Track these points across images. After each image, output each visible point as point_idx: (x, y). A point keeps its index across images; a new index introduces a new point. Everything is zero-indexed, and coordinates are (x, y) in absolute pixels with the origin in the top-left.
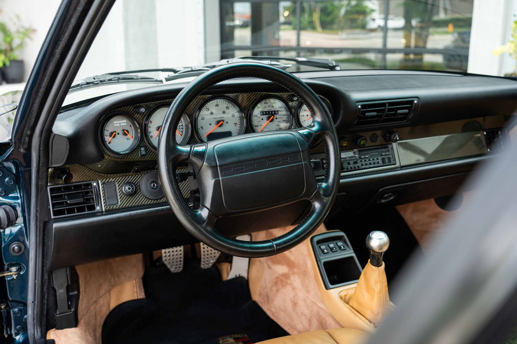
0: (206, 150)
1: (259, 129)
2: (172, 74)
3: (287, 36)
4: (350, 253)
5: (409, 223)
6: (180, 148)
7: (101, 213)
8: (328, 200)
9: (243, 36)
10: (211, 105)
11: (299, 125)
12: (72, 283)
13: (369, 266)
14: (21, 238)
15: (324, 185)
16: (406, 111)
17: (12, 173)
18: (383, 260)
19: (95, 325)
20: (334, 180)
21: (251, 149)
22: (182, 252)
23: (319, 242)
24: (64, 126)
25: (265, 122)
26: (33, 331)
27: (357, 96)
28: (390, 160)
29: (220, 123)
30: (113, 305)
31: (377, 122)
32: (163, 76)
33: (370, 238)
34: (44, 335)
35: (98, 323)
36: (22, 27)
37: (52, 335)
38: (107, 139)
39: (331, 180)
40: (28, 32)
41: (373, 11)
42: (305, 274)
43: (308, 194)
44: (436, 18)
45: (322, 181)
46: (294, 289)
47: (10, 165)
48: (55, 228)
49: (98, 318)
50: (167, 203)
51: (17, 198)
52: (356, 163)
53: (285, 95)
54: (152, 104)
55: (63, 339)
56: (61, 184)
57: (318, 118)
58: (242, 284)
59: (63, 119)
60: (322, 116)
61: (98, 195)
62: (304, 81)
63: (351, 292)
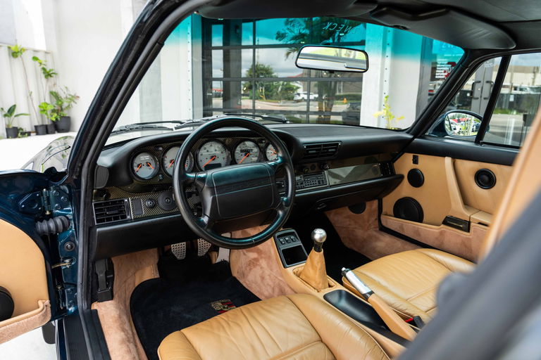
0: (207, 175)
1: (239, 162)
2: (179, 125)
3: (246, 103)
4: (299, 243)
5: (333, 222)
6: (188, 175)
7: (131, 221)
8: (288, 209)
9: (218, 102)
10: (207, 146)
11: (266, 159)
12: (109, 268)
13: (313, 252)
14: (72, 239)
15: (285, 199)
16: (334, 150)
17: (66, 193)
18: (323, 247)
19: (125, 298)
20: (291, 195)
21: (236, 175)
22: (185, 246)
23: (279, 236)
24: (106, 160)
25: (244, 157)
26: (81, 304)
27: (303, 140)
28: (323, 182)
29: (213, 157)
30: (137, 283)
31: (315, 157)
32: (173, 126)
33: (315, 234)
34: (89, 306)
35: (127, 296)
36: (70, 95)
37: (95, 306)
38: (136, 169)
39: (289, 196)
40: (74, 98)
41: (298, 88)
42: (269, 258)
43: (275, 205)
44: (338, 94)
45: (283, 195)
46: (261, 268)
47: (65, 188)
48: (99, 232)
49: (127, 293)
50: (179, 212)
51: (69, 211)
52: (302, 184)
53: (256, 139)
54: (166, 145)
55: (103, 308)
56: (102, 200)
57: (280, 155)
58: (226, 265)
59: (104, 155)
60: (283, 153)
61: (129, 208)
62: (271, 130)
63: (300, 269)
